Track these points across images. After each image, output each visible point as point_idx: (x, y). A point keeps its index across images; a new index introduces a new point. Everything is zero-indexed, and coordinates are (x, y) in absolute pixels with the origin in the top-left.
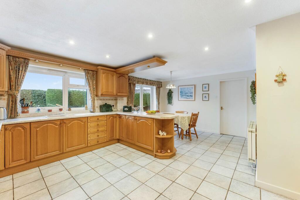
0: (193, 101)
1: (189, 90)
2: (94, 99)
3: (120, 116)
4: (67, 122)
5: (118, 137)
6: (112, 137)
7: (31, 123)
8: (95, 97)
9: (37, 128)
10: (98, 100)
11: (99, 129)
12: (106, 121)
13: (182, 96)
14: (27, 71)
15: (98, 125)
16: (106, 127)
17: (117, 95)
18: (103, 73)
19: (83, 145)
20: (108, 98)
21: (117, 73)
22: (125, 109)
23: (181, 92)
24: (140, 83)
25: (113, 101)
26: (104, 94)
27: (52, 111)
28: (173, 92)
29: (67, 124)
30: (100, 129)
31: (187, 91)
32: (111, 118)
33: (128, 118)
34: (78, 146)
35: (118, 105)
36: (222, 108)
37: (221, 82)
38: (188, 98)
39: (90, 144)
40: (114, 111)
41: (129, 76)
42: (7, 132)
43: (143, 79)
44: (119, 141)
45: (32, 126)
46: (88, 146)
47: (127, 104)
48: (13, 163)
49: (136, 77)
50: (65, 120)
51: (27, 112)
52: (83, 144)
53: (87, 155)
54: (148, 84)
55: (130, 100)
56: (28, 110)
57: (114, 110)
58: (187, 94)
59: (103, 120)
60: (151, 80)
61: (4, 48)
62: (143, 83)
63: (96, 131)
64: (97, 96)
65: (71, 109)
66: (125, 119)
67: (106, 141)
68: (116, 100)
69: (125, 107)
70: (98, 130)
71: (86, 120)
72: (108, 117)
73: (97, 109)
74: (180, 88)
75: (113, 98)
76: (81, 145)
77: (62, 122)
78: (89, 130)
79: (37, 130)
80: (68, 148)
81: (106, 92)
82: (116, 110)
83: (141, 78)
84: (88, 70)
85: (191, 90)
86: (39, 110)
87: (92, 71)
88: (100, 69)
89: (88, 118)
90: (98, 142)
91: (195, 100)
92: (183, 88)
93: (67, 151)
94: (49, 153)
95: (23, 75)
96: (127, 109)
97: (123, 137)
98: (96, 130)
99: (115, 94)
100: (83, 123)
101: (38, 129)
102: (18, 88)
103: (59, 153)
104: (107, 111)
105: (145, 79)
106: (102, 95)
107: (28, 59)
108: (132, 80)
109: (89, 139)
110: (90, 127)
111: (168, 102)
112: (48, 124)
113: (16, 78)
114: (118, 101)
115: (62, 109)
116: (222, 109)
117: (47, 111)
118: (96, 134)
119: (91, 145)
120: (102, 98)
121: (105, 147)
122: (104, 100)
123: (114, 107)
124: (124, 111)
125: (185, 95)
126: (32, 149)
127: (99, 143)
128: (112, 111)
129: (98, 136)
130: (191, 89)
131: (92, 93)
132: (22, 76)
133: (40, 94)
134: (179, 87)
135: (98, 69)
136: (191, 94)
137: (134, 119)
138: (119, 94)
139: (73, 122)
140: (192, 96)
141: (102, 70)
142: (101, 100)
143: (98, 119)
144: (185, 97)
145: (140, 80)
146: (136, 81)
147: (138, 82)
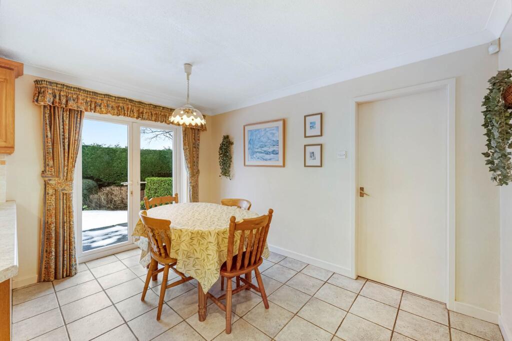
0: (280, 166)
1: (268, 134)
13: (253, 153)
23: (249, 143)
28: (232, 144)
31: (264, 140)
36: (362, 192)
37: (359, 105)
38: (266, 160)
47: (42, 177)
58: (265, 146)
60: (156, 106)
74: (249, 131)
85: (273, 134)
91: (284, 166)
92: (256, 131)
111: (220, 171)
116: (362, 195)
125: (259, 150)
130: (274, 132)
134: (247, 128)
136: (275, 148)
140: (277, 154)
144: (261, 155)
145: (105, 102)
146: (80, 101)
147: (91, 106)
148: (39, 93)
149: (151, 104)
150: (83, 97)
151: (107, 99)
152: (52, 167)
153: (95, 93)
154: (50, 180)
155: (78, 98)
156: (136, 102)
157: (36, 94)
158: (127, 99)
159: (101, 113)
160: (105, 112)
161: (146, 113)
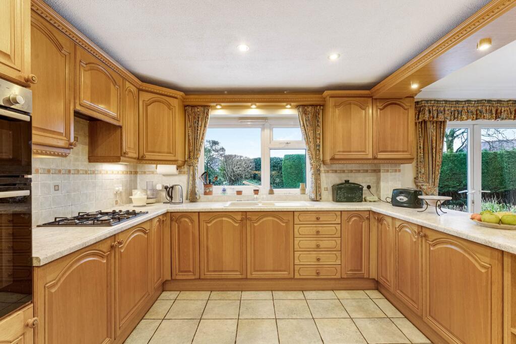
2: (319, 170)
3: (380, 218)
4: (254, 218)
5: (373, 275)
6: (357, 270)
7: (200, 214)
8: (322, 165)
9: (209, 223)
10: (328, 172)
11: (320, 243)
12: (338, 227)
14: (207, 126)
15: (318, 232)
16: (339, 242)
17: (375, 158)
18: (336, 106)
19: (284, 274)
20: (354, 167)
21: (376, 99)
22: (398, 198)
24: (464, 117)
25: (369, 174)
26: (337, 157)
27: (243, 193)
29: (253, 223)
30: (325, 244)
32: (353, 219)
33: (401, 227)
34: (274, 271)
35: (382, 184)
39: (300, 275)
40: (370, 201)
41: (417, 103)
42: (174, 223)
43: (479, 101)
44: (377, 285)
45: (202, 218)
46: (293, 279)
47: (415, 183)
48: (180, 274)
49: (446, 101)
50: (250, 213)
51: (210, 193)
52: (285, 271)
53: (289, 297)
54: (504, 115)
55: (423, 171)
56: (211, 190)
57: (368, 198)
59: (333, 222)
61: (176, 96)
62: (478, 115)
63: (314, 246)
64: (324, 162)
65: (275, 192)
66: (391, 227)
67: (338, 276)
68: (377, 171)
69: (398, 192)
70: (318, 246)
71: (291, 218)
72: (345, 216)
73: (327, 194)
75: (369, 168)
76: (281, 271)
77: (246, 216)
78: (296, 242)
79: (207, 227)
80: (255, 271)
81: (343, 152)
82: (376, 198)
83: (469, 101)
84: (303, 105)
86: (224, 190)
87: (312, 105)
88: (328, 98)
89: (295, 213)
90: (318, 274)
93: (254, 276)
94: (225, 271)
95: (203, 134)
96: (405, 199)
97: (387, 280)
98: (313, 244)
99: (370, 156)
100: (284, 225)
101: (209, 225)
102: (197, 155)
103: (240, 277)
104: (350, 200)
105: (489, 101)
106: (333, 159)
107: (207, 106)
108: (430, 112)
109: (297, 262)
110: (300, 235)
112: (224, 219)
113: (195, 139)
114: (382, 174)
115: (258, 190)
117: (236, 193)
118: (314, 255)
119: (301, 277)
120: (336, 167)
121: (337, 292)
122: (344, 171)
123: (373, 189)
124: (395, 203)
126: (202, 259)
127: (319, 277)
128: (360, 200)
129: (318, 260)
131: (314, 157)
132: (201, 136)
133: (276, 163)
135: (324, 99)
137: (419, 233)
138: (381, 156)
139: (265, 219)
141: (334, 99)
142: (336, 171)
143: (318, 219)
145: (465, 108)
146: (447, 112)
147: (454, 115)
148: (419, 112)
149: (510, 101)
150: (448, 108)
151: (467, 105)
152: (423, 174)
153: (457, 102)
154: (422, 185)
155: (444, 110)
156: (494, 101)
157: (416, 113)
158: (485, 100)
159: (462, 119)
160: (465, 118)
161: (504, 111)
